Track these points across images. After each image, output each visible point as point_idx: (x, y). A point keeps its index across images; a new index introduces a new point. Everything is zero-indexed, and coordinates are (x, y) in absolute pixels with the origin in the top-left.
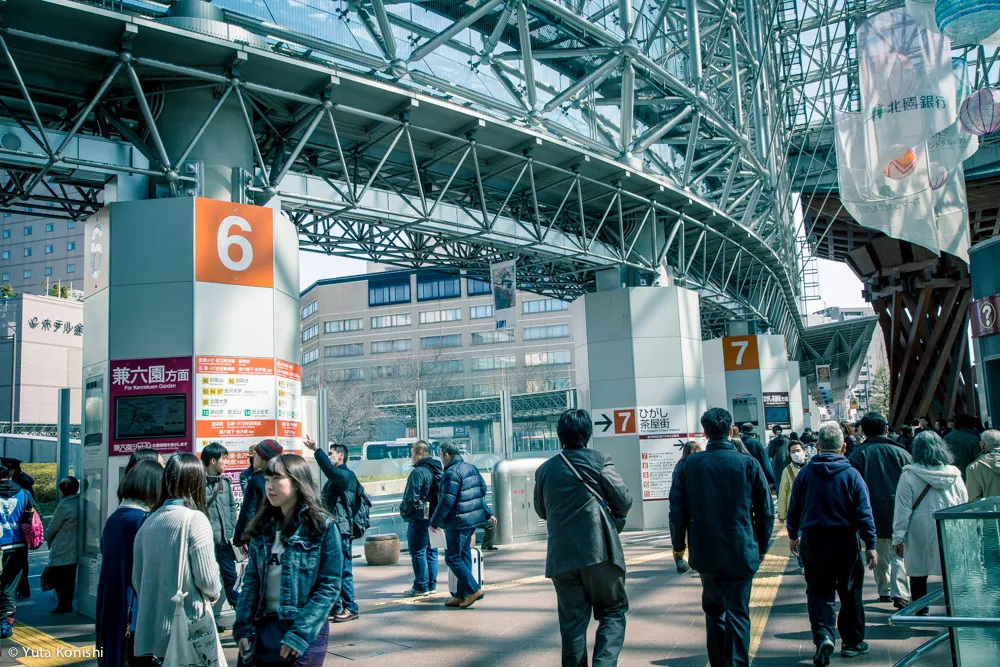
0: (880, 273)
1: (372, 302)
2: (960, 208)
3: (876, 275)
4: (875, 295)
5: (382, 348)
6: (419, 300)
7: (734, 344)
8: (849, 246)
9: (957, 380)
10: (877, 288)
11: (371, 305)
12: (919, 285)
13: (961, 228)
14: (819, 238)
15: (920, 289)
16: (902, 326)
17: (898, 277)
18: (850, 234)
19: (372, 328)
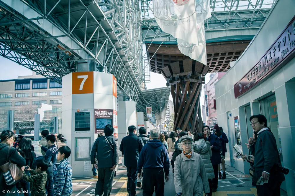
0: (173, 76)
1: (16, 88)
2: (203, 43)
3: (171, 77)
4: (170, 84)
5: (19, 104)
6: (33, 89)
7: (79, 77)
8: (162, 66)
9: (196, 116)
10: (171, 82)
11: (16, 90)
12: (185, 80)
13: (203, 51)
14: (151, 58)
15: (186, 82)
16: (179, 96)
17: (179, 77)
18: (163, 61)
19: (16, 97)
